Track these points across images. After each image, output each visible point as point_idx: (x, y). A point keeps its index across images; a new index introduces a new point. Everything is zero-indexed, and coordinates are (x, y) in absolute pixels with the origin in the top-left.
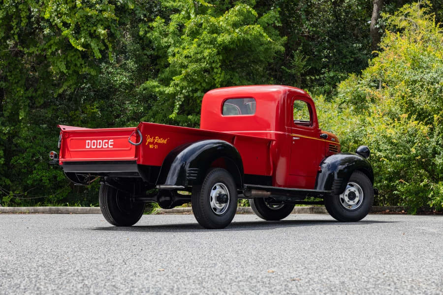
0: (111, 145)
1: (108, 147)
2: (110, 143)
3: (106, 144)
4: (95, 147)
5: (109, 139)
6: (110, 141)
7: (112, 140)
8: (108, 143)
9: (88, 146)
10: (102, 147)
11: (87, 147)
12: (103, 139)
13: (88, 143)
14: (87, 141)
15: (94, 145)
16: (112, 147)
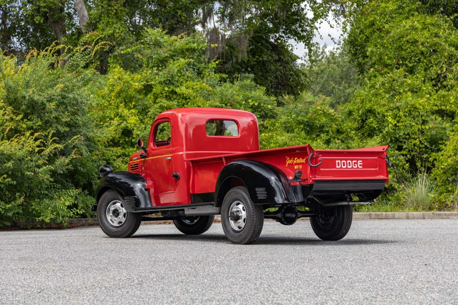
0: (360, 165)
1: (358, 167)
2: (359, 164)
3: (356, 165)
4: (345, 167)
5: (358, 160)
6: (359, 161)
7: (361, 161)
8: (357, 163)
9: (339, 165)
10: (352, 168)
11: (337, 167)
12: (352, 160)
13: (338, 163)
14: (337, 161)
15: (344, 165)
16: (361, 167)
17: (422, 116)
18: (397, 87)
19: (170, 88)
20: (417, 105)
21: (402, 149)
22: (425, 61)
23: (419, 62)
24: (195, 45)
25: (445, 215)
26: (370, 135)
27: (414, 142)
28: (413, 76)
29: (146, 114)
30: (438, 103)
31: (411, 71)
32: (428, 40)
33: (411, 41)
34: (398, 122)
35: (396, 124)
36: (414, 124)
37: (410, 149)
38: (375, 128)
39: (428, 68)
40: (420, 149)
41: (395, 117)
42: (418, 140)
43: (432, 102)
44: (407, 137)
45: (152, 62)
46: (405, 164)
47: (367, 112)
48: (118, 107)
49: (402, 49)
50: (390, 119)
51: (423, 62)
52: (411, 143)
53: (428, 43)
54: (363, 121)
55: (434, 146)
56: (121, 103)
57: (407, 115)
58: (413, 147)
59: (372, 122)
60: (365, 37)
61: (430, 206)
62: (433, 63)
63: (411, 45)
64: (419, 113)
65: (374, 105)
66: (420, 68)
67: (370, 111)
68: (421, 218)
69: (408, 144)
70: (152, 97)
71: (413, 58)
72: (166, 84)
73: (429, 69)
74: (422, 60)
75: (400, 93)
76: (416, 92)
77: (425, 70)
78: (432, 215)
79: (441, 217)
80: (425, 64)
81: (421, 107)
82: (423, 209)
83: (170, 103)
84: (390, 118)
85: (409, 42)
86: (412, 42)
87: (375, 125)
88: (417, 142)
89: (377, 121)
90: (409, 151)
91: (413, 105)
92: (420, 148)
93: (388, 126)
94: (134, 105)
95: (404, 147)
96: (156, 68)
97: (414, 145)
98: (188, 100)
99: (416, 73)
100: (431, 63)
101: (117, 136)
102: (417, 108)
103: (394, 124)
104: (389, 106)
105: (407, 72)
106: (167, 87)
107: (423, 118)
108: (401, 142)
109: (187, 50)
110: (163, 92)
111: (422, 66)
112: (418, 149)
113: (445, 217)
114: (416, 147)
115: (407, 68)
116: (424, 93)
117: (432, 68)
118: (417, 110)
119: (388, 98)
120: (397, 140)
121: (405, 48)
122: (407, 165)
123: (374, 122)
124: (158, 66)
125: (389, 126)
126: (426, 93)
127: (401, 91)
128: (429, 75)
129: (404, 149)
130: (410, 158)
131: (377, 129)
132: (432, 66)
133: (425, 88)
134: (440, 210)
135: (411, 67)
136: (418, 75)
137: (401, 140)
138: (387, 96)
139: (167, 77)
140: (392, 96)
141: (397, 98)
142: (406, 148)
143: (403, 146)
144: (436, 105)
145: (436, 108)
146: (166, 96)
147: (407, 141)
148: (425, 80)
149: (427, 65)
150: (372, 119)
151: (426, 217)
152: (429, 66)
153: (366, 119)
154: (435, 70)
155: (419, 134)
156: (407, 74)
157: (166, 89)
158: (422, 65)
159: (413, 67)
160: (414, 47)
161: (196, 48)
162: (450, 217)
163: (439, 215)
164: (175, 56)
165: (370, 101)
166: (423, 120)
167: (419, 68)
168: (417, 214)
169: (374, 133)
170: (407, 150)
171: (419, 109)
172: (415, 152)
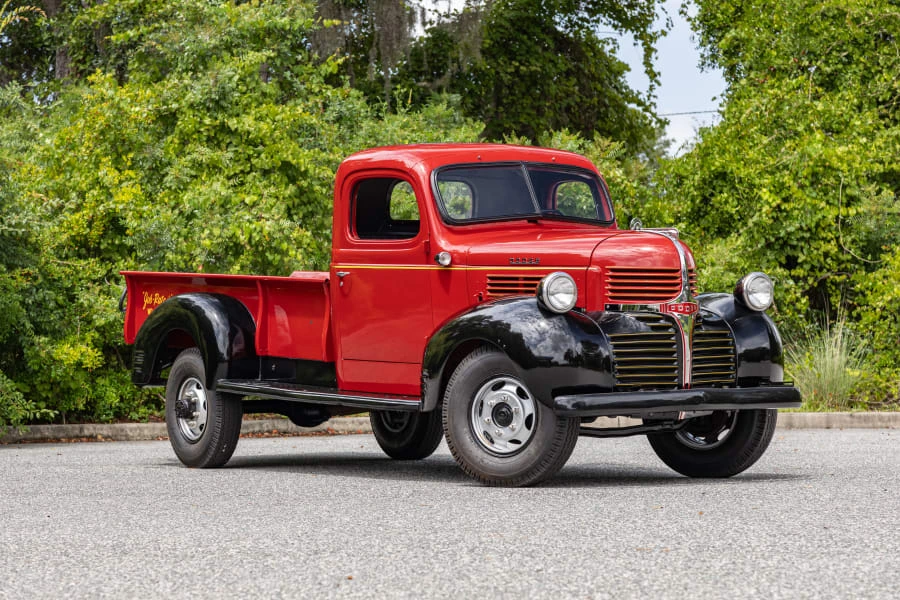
17: (844, 187)
18: (791, 121)
19: (216, 119)
20: (835, 163)
21: (797, 264)
22: (862, 59)
23: (849, 63)
24: (286, 20)
25: (881, 419)
26: (723, 232)
27: (825, 247)
28: (836, 94)
29: (161, 181)
30: (886, 156)
31: (830, 83)
32: (870, 12)
33: (831, 14)
34: (786, 200)
35: (779, 206)
36: (823, 204)
37: (815, 263)
38: (731, 216)
39: (870, 76)
40: (839, 265)
41: (779, 188)
42: (833, 243)
43: (871, 155)
44: (807, 235)
45: (183, 59)
46: (798, 300)
47: (716, 177)
48: (97, 165)
49: (811, 33)
50: (765, 194)
51: (858, 63)
52: (817, 249)
53: (870, 17)
54: (705, 200)
55: (869, 257)
56: (106, 155)
57: (807, 183)
58: (822, 259)
59: (726, 202)
60: (733, 9)
61: (852, 397)
62: (882, 64)
63: (832, 24)
64: (838, 178)
65: (731, 161)
66: (851, 76)
67: (722, 175)
68: (821, 427)
69: (810, 252)
70: (176, 141)
71: (834, 53)
72: (208, 109)
73: (873, 77)
74: (855, 57)
75: (797, 134)
76: (838, 132)
77: (864, 80)
78: (848, 419)
79: (871, 425)
80: (861, 66)
81: (845, 167)
82: (834, 406)
83: (217, 154)
84: (764, 190)
85: (828, 17)
86: (834, 17)
87: (732, 209)
88: (832, 248)
89: (738, 199)
90: (813, 268)
91: (825, 161)
92: (840, 262)
93: (760, 210)
94: (132, 159)
95: (800, 261)
96: (190, 73)
97: (826, 255)
98: (260, 148)
99: (841, 88)
100: (878, 64)
101: (95, 233)
102: (833, 169)
103: (774, 204)
104: (764, 164)
105: (821, 85)
106: (210, 117)
107: (848, 191)
108: (794, 247)
109: (269, 32)
110: (202, 130)
111: (855, 73)
112: (834, 265)
113: (879, 424)
114: (829, 261)
115: (820, 78)
116: (854, 134)
117: (878, 76)
118: (834, 173)
119: (765, 147)
120: (784, 243)
121: (816, 31)
122: (804, 301)
123: (730, 200)
124: (195, 71)
125: (764, 210)
126: (859, 134)
127: (800, 128)
128: (870, 92)
129: (801, 265)
130: (816, 285)
131: (737, 217)
132: (881, 72)
133: (858, 123)
134: (871, 406)
135: (829, 75)
136: (844, 92)
137: (795, 243)
138: (765, 140)
139: (210, 92)
140: (778, 139)
141: (788, 145)
142: (805, 262)
143: (798, 257)
144: (882, 162)
145: (878, 168)
146: (209, 139)
147: (807, 246)
148: (862, 104)
149: (866, 68)
150: (726, 195)
151: (834, 425)
152: (873, 71)
153: (712, 195)
154: (885, 80)
155: (837, 230)
156: (820, 90)
157: (207, 121)
158: (857, 70)
159: (835, 74)
160: (837, 26)
161: (288, 27)
162: (892, 424)
163: (866, 419)
164: (237, 46)
165: (723, 152)
166: (847, 196)
167: (847, 77)
168: (813, 418)
169: (731, 226)
170: (807, 267)
171: (838, 170)
172: (828, 270)
